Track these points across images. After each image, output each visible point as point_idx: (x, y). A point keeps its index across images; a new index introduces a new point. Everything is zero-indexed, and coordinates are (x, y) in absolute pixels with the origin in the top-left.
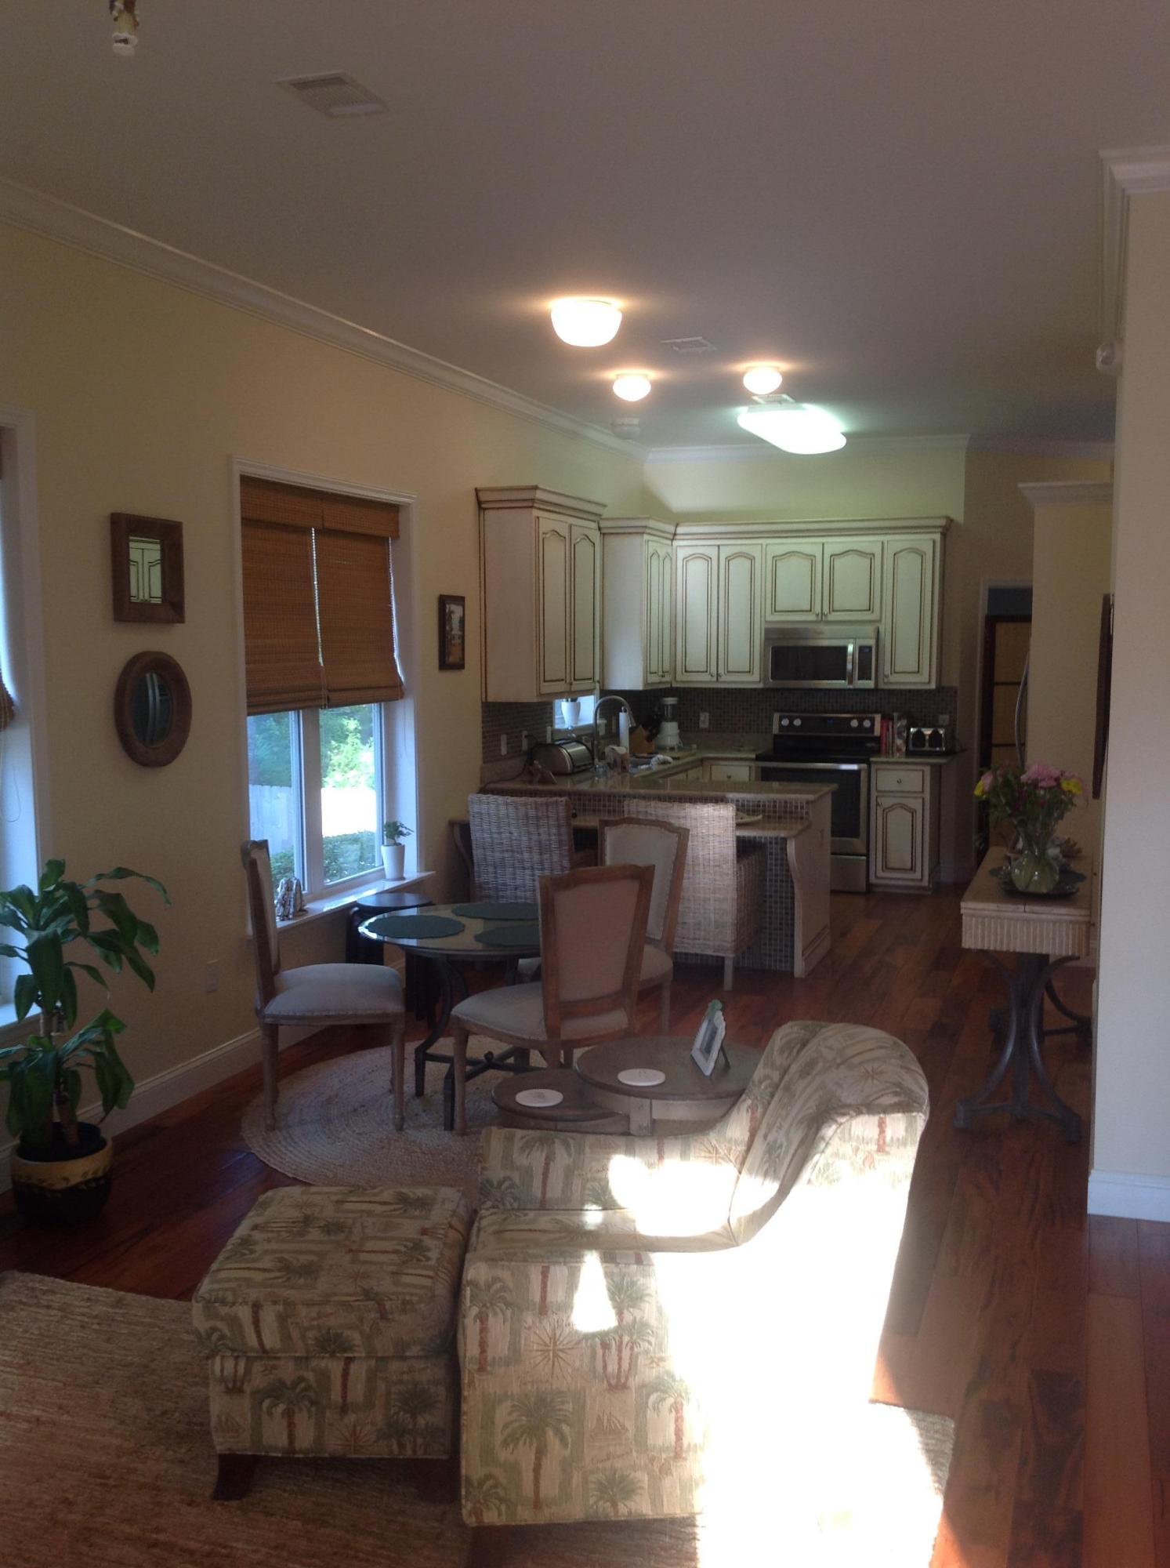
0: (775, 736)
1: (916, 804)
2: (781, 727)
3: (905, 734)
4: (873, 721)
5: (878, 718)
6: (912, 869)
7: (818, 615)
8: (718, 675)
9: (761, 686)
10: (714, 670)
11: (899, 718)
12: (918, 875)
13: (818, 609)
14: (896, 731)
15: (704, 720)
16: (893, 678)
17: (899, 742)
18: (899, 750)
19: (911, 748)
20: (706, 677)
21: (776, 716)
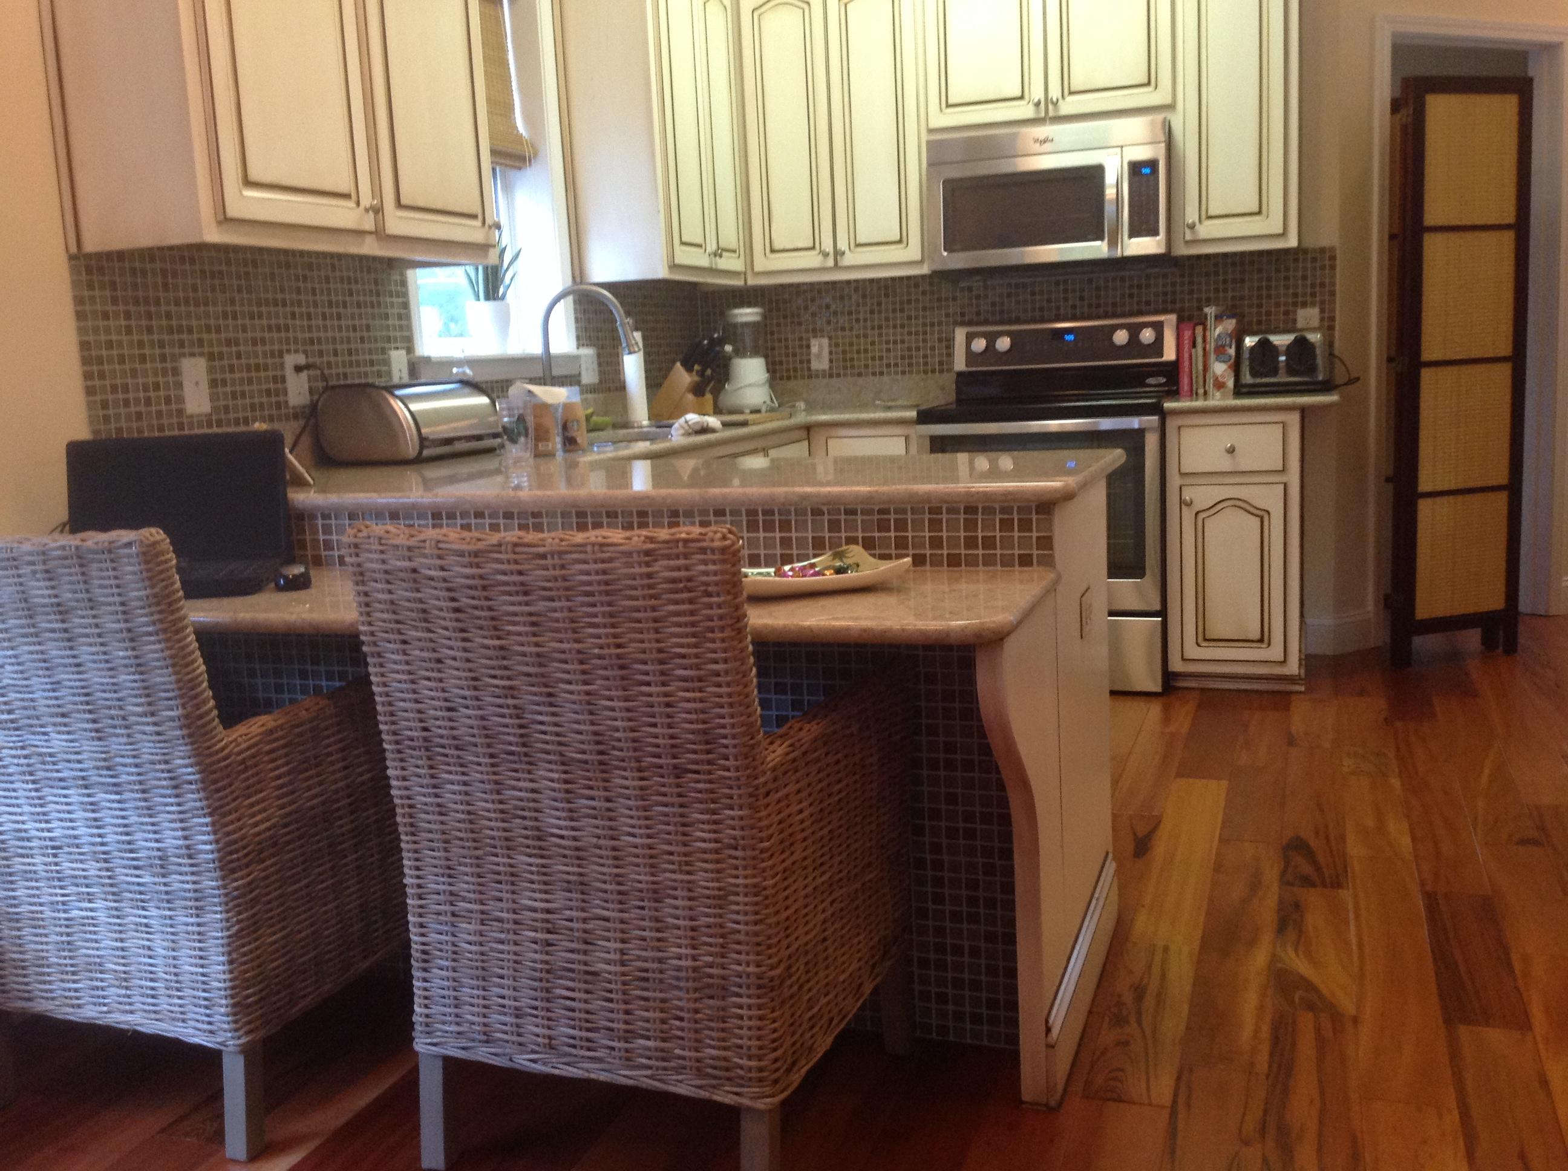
0: (960, 374)
1: (1269, 498)
2: (971, 356)
3: (1232, 351)
4: (1158, 327)
5: (1170, 320)
6: (1263, 639)
7: (1038, 104)
8: (838, 254)
9: (925, 270)
10: (828, 246)
11: (1219, 318)
12: (1275, 652)
13: (1037, 93)
14: (1211, 347)
15: (820, 352)
16: (1207, 229)
17: (1219, 368)
18: (1220, 385)
19: (1247, 379)
20: (812, 260)
21: (960, 334)
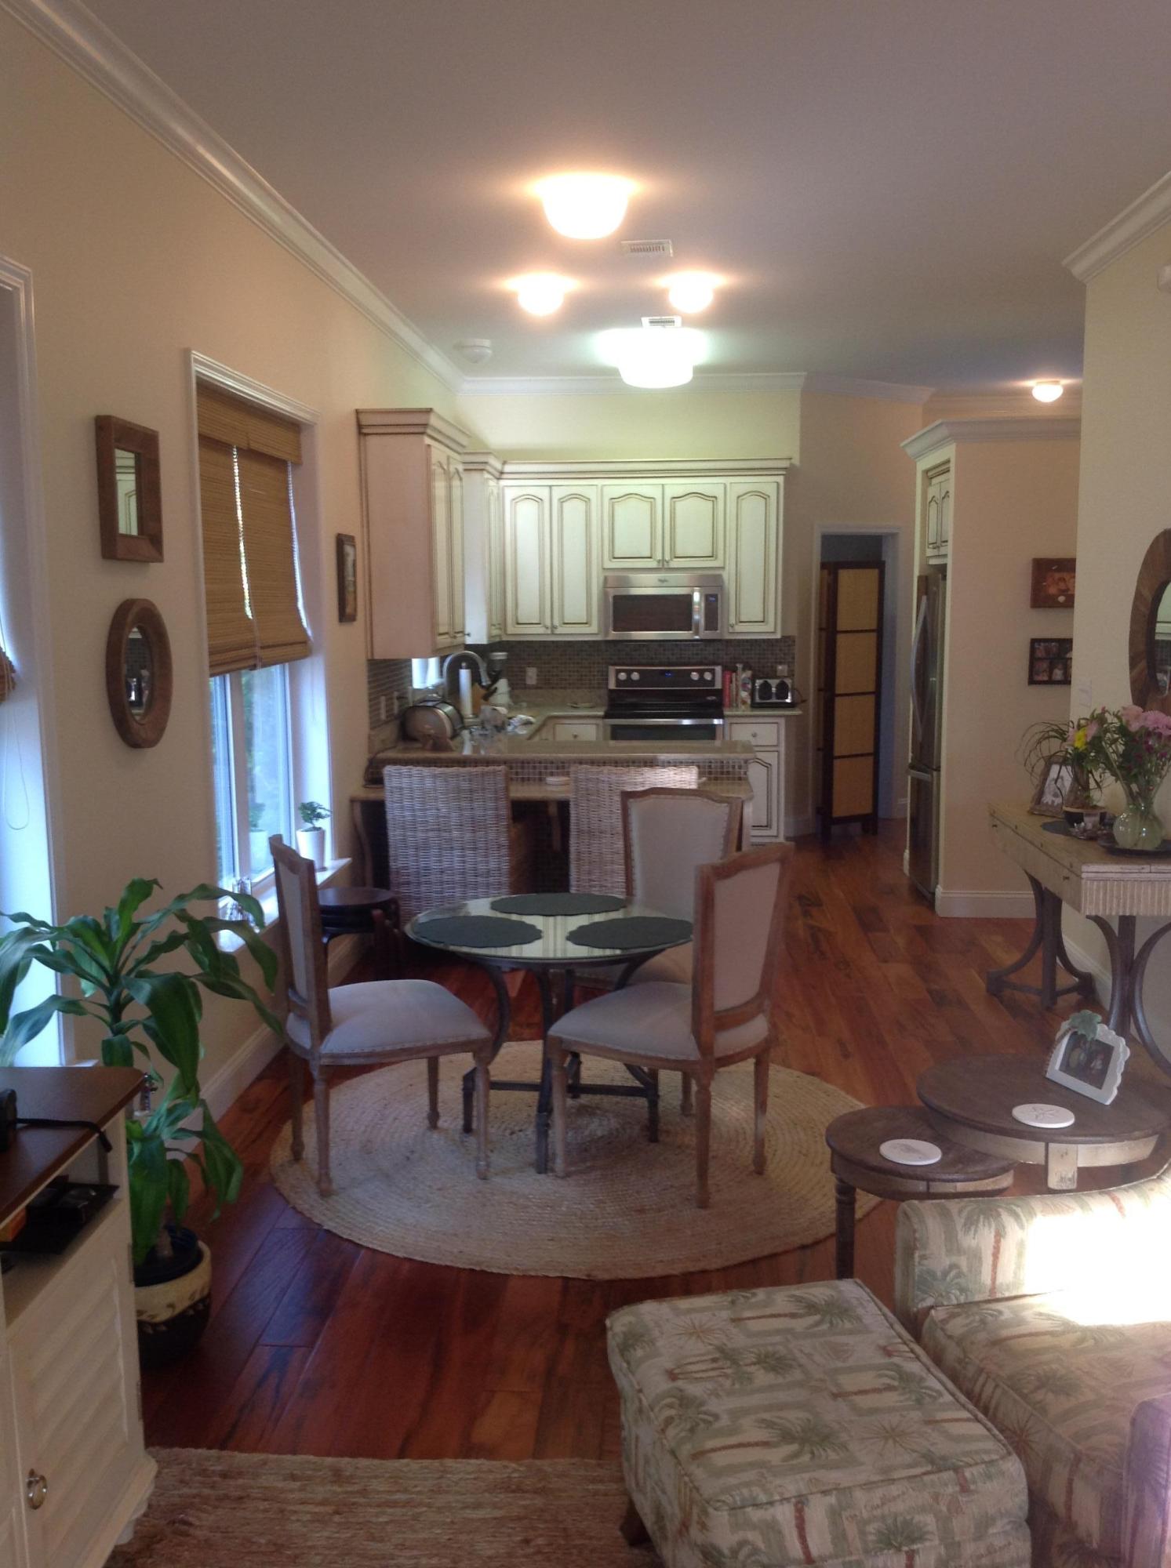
0: (611, 691)
1: (771, 758)
2: (619, 682)
3: (750, 686)
4: (713, 672)
5: (718, 669)
6: (768, 826)
7: (659, 561)
8: (554, 627)
9: (599, 638)
10: (548, 623)
11: (744, 669)
12: (773, 832)
13: (659, 557)
14: (740, 683)
15: (532, 675)
16: (740, 628)
17: (744, 694)
18: (744, 703)
19: (758, 700)
20: (540, 630)
21: (612, 669)
